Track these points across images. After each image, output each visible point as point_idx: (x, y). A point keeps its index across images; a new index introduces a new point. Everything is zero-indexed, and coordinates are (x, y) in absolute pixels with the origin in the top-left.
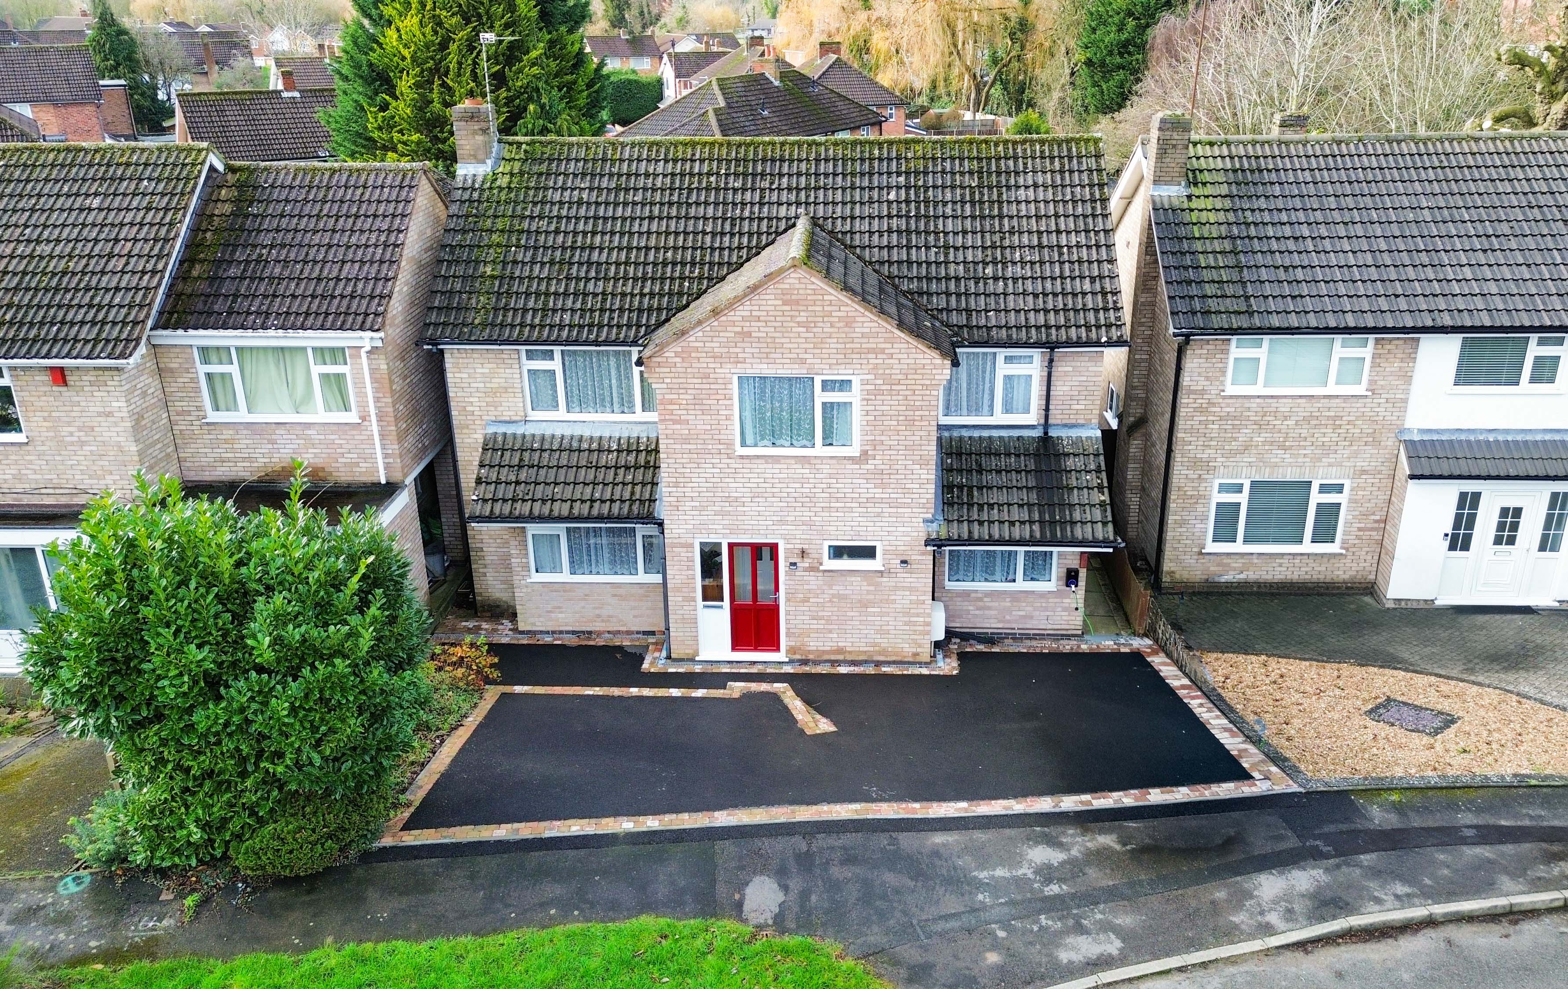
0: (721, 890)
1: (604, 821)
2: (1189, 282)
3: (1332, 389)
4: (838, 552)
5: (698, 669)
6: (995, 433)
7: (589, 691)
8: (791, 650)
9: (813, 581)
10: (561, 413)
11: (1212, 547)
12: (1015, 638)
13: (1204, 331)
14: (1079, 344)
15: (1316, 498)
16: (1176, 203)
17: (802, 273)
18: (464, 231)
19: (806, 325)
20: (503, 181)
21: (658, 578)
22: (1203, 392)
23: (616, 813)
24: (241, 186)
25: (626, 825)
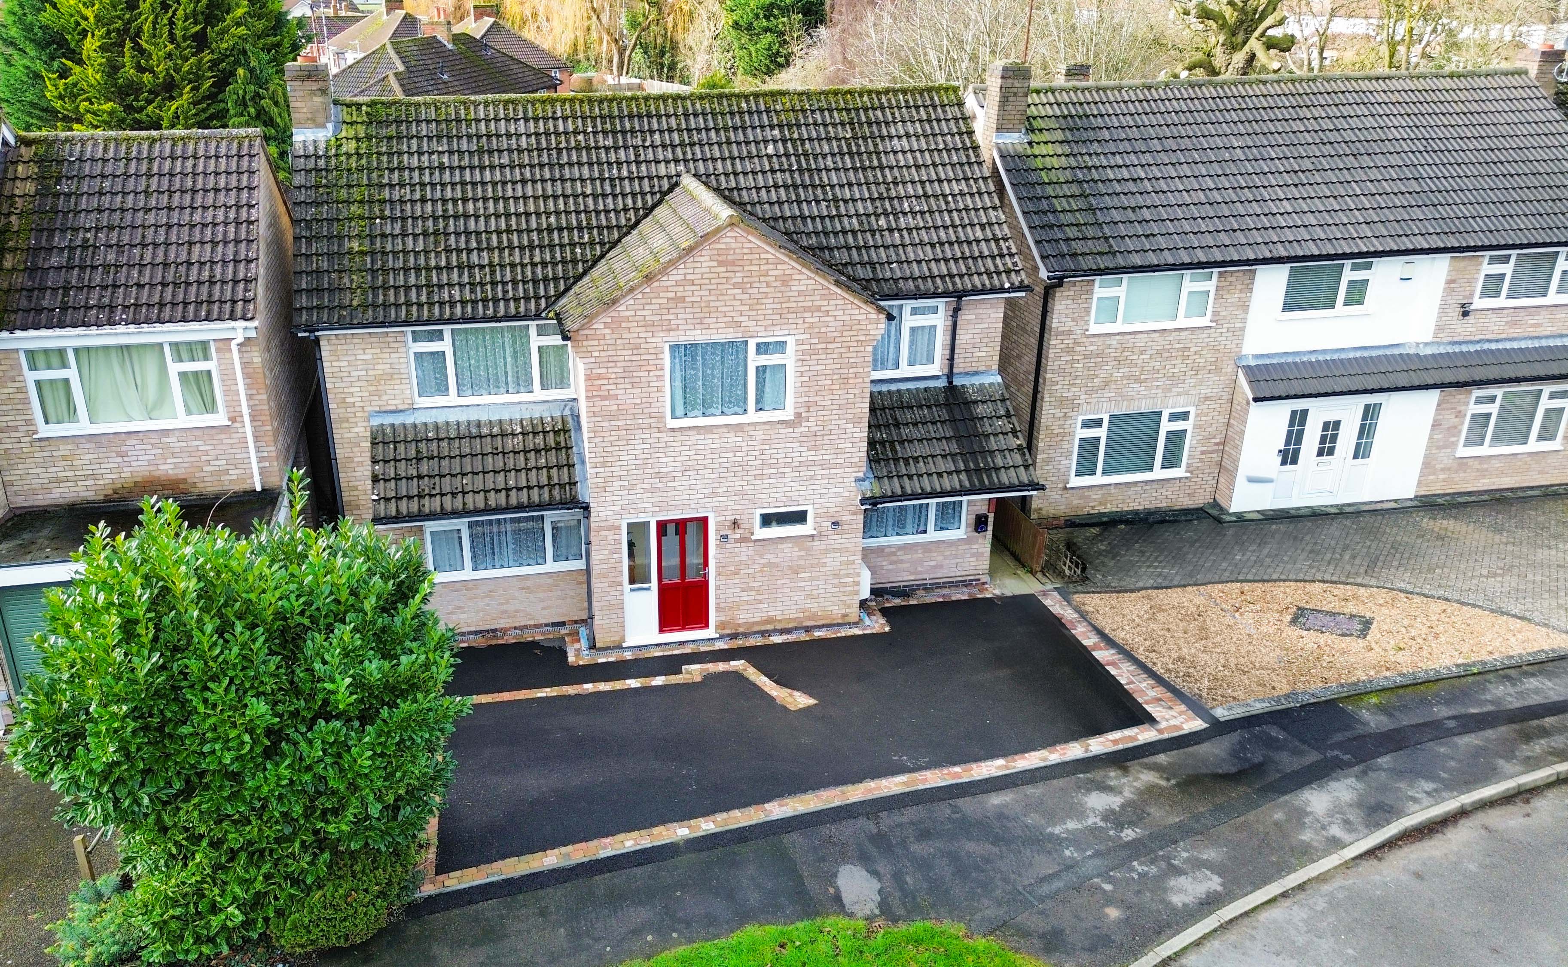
0: (813, 886)
1: (656, 830)
2: (1051, 227)
3: (1182, 322)
4: (767, 520)
5: (628, 655)
6: (903, 386)
7: (541, 693)
8: (720, 626)
9: (744, 552)
10: (452, 398)
11: (1075, 482)
12: (926, 588)
13: (1076, 272)
14: (984, 291)
15: (1166, 426)
16: (1020, 149)
17: (738, 231)
18: (318, 204)
19: (742, 287)
20: (350, 147)
21: (581, 564)
22: (1069, 332)
23: (663, 820)
24: (40, 161)
25: (681, 832)
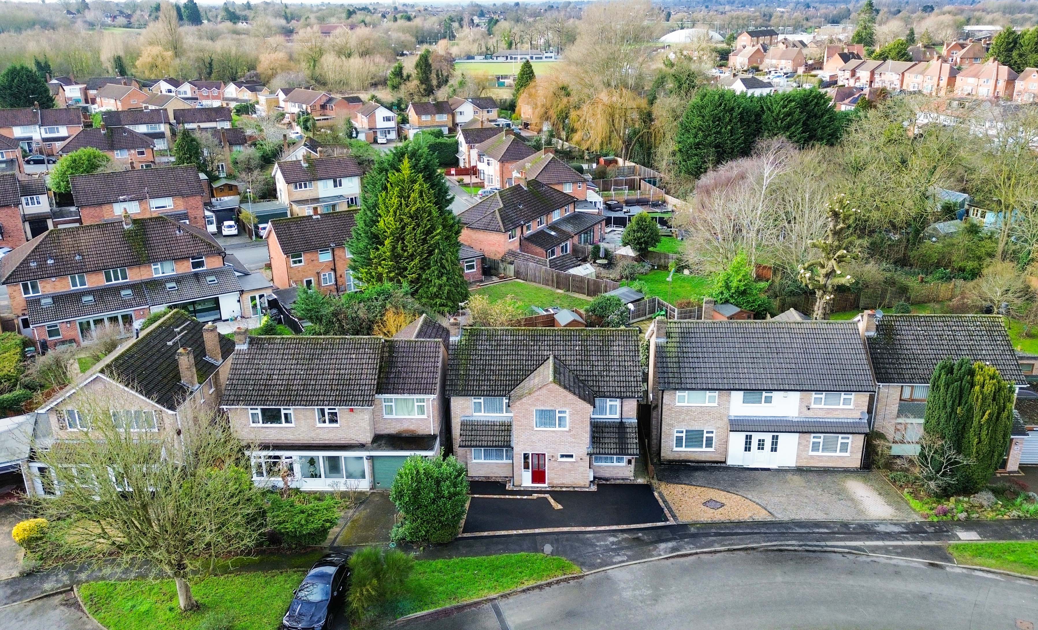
0: (539, 547)
1: (508, 532)
2: (664, 373)
3: (707, 404)
4: (562, 456)
5: (522, 489)
6: (607, 420)
7: (495, 497)
8: (549, 484)
9: (556, 464)
10: (482, 414)
11: (676, 449)
12: (614, 479)
13: (668, 389)
14: (629, 397)
15: (705, 435)
16: (663, 345)
17: (553, 384)
18: (454, 360)
19: (554, 397)
20: (464, 343)
21: (510, 462)
22: (669, 405)
23: (512, 530)
24: (390, 347)
25: (515, 532)
